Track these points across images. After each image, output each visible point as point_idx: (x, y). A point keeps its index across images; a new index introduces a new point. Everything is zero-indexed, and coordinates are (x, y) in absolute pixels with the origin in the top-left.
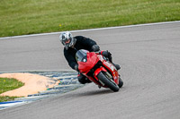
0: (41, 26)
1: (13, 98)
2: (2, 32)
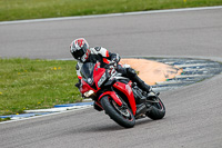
2: (113, 6)
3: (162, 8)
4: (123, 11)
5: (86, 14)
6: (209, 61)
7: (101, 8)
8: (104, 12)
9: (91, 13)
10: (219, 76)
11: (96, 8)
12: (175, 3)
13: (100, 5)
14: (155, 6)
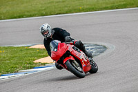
0: (66, 8)
1: (44, 64)
2: (36, 12)
3: (66, 13)
4: (42, 15)
5: (19, 17)
6: (96, 45)
7: (29, 14)
8: (31, 16)
9: (23, 17)
10: (103, 54)
11: (26, 13)
12: (75, 10)
13: (28, 12)
14: (62, 12)
